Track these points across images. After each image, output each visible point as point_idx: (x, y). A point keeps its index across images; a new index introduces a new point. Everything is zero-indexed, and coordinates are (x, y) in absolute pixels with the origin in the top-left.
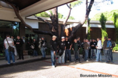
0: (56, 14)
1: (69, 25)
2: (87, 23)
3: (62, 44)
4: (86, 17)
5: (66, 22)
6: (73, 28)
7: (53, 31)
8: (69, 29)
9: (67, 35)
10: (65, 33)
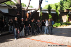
0: (20, 3)
1: (29, 11)
2: (40, 10)
3: (22, 23)
4: (39, 6)
5: (27, 9)
6: (31, 13)
7: (18, 14)
8: (29, 14)
9: (28, 17)
10: (27, 16)
